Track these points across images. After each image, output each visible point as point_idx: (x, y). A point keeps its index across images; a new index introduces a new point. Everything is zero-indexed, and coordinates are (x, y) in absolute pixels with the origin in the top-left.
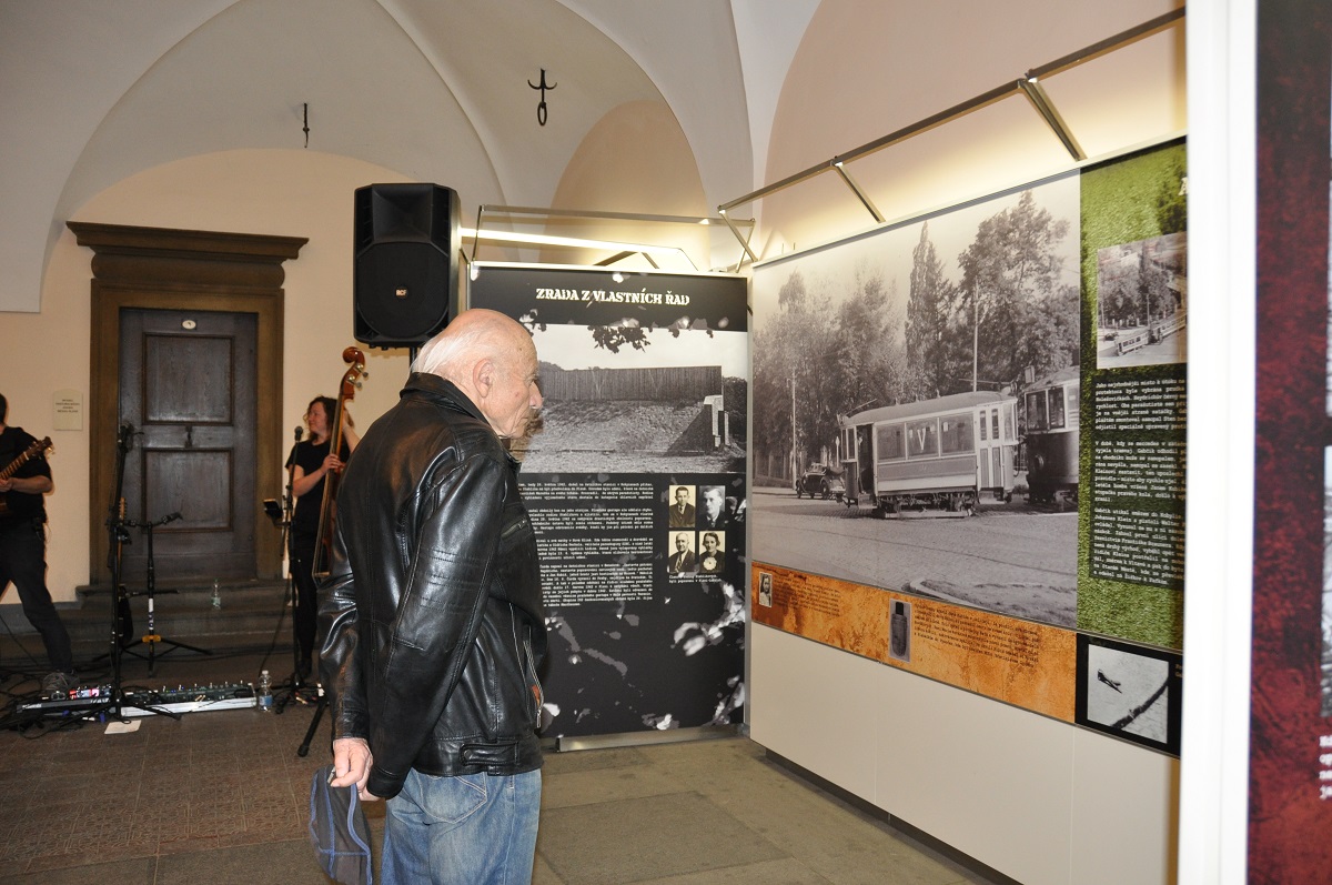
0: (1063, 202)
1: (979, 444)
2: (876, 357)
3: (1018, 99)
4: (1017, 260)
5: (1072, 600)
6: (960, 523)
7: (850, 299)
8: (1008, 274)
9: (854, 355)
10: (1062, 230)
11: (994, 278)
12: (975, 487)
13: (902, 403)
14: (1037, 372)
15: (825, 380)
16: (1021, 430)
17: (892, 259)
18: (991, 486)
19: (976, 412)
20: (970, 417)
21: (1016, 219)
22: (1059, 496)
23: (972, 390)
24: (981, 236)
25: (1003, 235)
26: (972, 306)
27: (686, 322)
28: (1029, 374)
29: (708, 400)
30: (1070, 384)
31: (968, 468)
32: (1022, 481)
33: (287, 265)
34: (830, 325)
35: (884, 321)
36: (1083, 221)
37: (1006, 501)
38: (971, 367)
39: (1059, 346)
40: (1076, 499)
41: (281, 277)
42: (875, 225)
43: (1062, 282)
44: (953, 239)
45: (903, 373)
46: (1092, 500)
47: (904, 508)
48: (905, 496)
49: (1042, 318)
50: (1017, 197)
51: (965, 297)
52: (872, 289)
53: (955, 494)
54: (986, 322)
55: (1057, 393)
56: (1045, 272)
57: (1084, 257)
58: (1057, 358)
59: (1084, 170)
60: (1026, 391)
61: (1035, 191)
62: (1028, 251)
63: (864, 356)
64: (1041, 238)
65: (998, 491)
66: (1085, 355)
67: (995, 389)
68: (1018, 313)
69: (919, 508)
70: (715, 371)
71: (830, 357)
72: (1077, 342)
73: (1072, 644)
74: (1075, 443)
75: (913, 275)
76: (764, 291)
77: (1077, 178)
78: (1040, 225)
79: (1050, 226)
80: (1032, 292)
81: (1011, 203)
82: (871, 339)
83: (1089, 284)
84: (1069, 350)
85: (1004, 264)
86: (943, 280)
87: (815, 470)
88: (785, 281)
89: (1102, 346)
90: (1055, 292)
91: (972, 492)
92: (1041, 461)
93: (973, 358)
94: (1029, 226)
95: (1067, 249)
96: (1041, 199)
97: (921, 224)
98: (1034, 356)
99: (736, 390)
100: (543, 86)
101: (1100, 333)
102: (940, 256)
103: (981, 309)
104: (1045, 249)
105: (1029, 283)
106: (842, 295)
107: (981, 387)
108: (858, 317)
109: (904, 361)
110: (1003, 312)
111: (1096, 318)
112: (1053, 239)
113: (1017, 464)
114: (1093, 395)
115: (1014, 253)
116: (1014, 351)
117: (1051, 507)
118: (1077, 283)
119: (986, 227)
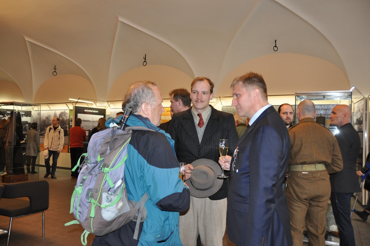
0: (68, 112)
2: (50, 122)
3: (65, 104)
5: (68, 143)
7: (47, 116)
8: (63, 117)
9: (47, 122)
10: (68, 114)
15: (43, 124)
17: (52, 113)
21: (64, 112)
25: (63, 113)
27: (24, 116)
28: (65, 125)
29: (26, 125)
30: (68, 126)
34: (44, 118)
35: (51, 119)
39: (67, 123)
42: (50, 110)
44: (58, 113)
49: (66, 121)
52: (49, 116)
55: (67, 127)
56: (66, 117)
62: (65, 115)
63: (48, 122)
66: (69, 124)
70: (27, 122)
71: (44, 121)
73: (68, 146)
74: (68, 131)
75: (54, 115)
76: (33, 113)
77: (69, 110)
78: (66, 113)
81: (64, 111)
82: (49, 120)
83: (70, 119)
87: (42, 133)
88: (38, 113)
89: (70, 123)
95: (68, 115)
96: (66, 111)
97: (55, 111)
98: (65, 124)
99: (29, 124)
101: (70, 122)
102: (57, 114)
104: (66, 115)
105: (65, 118)
106: (46, 116)
108: (48, 118)
110: (62, 120)
116: (63, 124)
117: (66, 136)
118: (68, 118)
119: (61, 112)
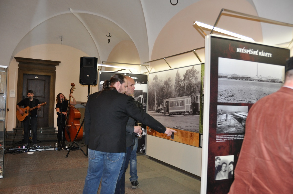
0: (198, 68)
1: (185, 105)
2: (170, 90)
3: (192, 53)
4: (192, 76)
5: (198, 128)
6: (182, 117)
7: (166, 80)
8: (190, 78)
9: (166, 89)
10: (198, 73)
11: (188, 79)
12: (185, 111)
13: (174, 98)
14: (194, 94)
15: (161, 93)
16: (192, 103)
17: (173, 74)
18: (187, 111)
19: (185, 99)
20: (184, 100)
21: (192, 70)
22: (197, 113)
23: (184, 96)
24: (187, 72)
25: (190, 72)
26: (185, 83)
27: (137, 82)
28: (193, 94)
29: (140, 96)
30: (199, 96)
31: (184, 108)
32: (192, 110)
33: (57, 67)
34: (162, 84)
35: (171, 84)
36: (201, 72)
37: (189, 114)
38: (184, 93)
39: (197, 90)
40: (199, 113)
41: (55, 69)
42: (170, 69)
43: (198, 80)
44: (182, 72)
45: (174, 93)
46: (201, 113)
47: (174, 115)
48: (174, 113)
49: (195, 85)
50: (192, 67)
51: (184, 81)
52: (169, 79)
53: (182, 112)
54: (187, 86)
55: (197, 97)
56: (196, 79)
57: (201, 77)
58: (197, 92)
59: (202, 64)
60: (192, 97)
61: (195, 66)
62: (193, 75)
63: (168, 90)
64: (195, 73)
65: (188, 112)
66: (201, 92)
67: (188, 96)
68: (192, 84)
69: (176, 115)
70: (141, 91)
71: (162, 90)
72: (200, 90)
73: (198, 135)
74: (199, 105)
75: (176, 77)
76: (151, 78)
77: (201, 65)
78: (195, 71)
79: (197, 72)
80: (194, 82)
81: (191, 68)
82: (169, 87)
83: (202, 81)
84: (199, 91)
85: (190, 77)
86: (181, 78)
87: (159, 108)
88: (155, 76)
90: (197, 82)
91: (184, 112)
92: (195, 107)
93: (185, 91)
94: (194, 71)
95: (199, 75)
96: (196, 67)
97: (177, 69)
98: (194, 91)
99: (145, 94)
100: (109, 36)
101: (203, 89)
102: (180, 74)
103: (186, 84)
104: (196, 75)
105: (193, 80)
106: (164, 80)
107: (186, 96)
108: (167, 83)
109: (174, 91)
110: (189, 84)
111: (203, 86)
112: (197, 74)
113: (191, 108)
114: (202, 98)
115: (191, 75)
116: (191, 90)
117: (196, 114)
118: (200, 81)
119: (187, 71)
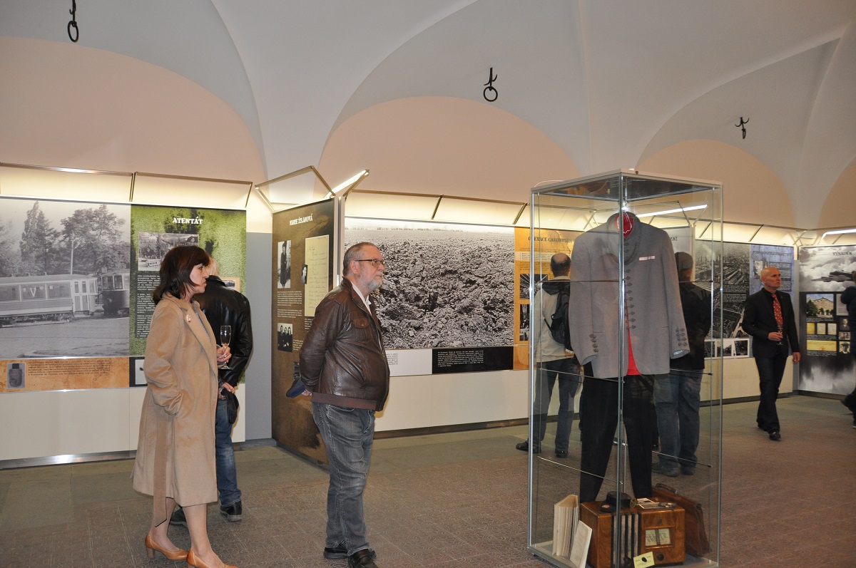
0: (125, 213)
1: (73, 295)
4: (97, 228)
5: (127, 346)
6: (61, 325)
8: (92, 233)
10: (122, 222)
11: (84, 232)
12: (72, 311)
13: (17, 276)
14: (108, 269)
16: (99, 290)
18: (82, 310)
19: (72, 283)
20: (68, 284)
21: (97, 213)
22: (119, 312)
23: (69, 273)
24: (75, 215)
25: (89, 217)
26: (70, 241)
28: (104, 269)
30: (125, 275)
31: (70, 303)
32: (100, 307)
36: (132, 222)
37: (90, 315)
38: (69, 265)
39: (119, 261)
40: (128, 313)
43: (122, 240)
44: (57, 213)
45: (17, 262)
46: (136, 313)
47: (18, 322)
48: (19, 317)
49: (111, 251)
50: (99, 206)
51: (66, 237)
53: (58, 314)
54: (78, 248)
55: (119, 278)
56: (113, 236)
57: (132, 232)
58: (119, 265)
59: (132, 205)
60: (102, 276)
61: (108, 205)
62: (104, 226)
64: (111, 223)
65: (86, 312)
66: (133, 265)
67: (84, 274)
68: (98, 247)
69: (32, 321)
72: (129, 261)
73: (126, 360)
74: (128, 294)
75: (27, 222)
77: (130, 206)
78: (111, 218)
79: (116, 220)
80: (105, 240)
81: (96, 207)
83: (135, 243)
84: (125, 263)
85: (90, 229)
86: (50, 228)
89: (140, 263)
90: (118, 242)
91: (71, 313)
92: (110, 300)
93: (70, 261)
94: (105, 217)
95: (126, 229)
96: (112, 209)
97: (35, 201)
98: (107, 263)
101: (139, 259)
102: (47, 217)
103: (75, 243)
105: (104, 238)
107: (74, 273)
109: (19, 259)
110: (89, 246)
111: (138, 254)
112: (117, 224)
113: (97, 301)
114: (136, 278)
115: (96, 225)
116: (96, 261)
117: (115, 315)
118: (129, 241)
119: (78, 213)
